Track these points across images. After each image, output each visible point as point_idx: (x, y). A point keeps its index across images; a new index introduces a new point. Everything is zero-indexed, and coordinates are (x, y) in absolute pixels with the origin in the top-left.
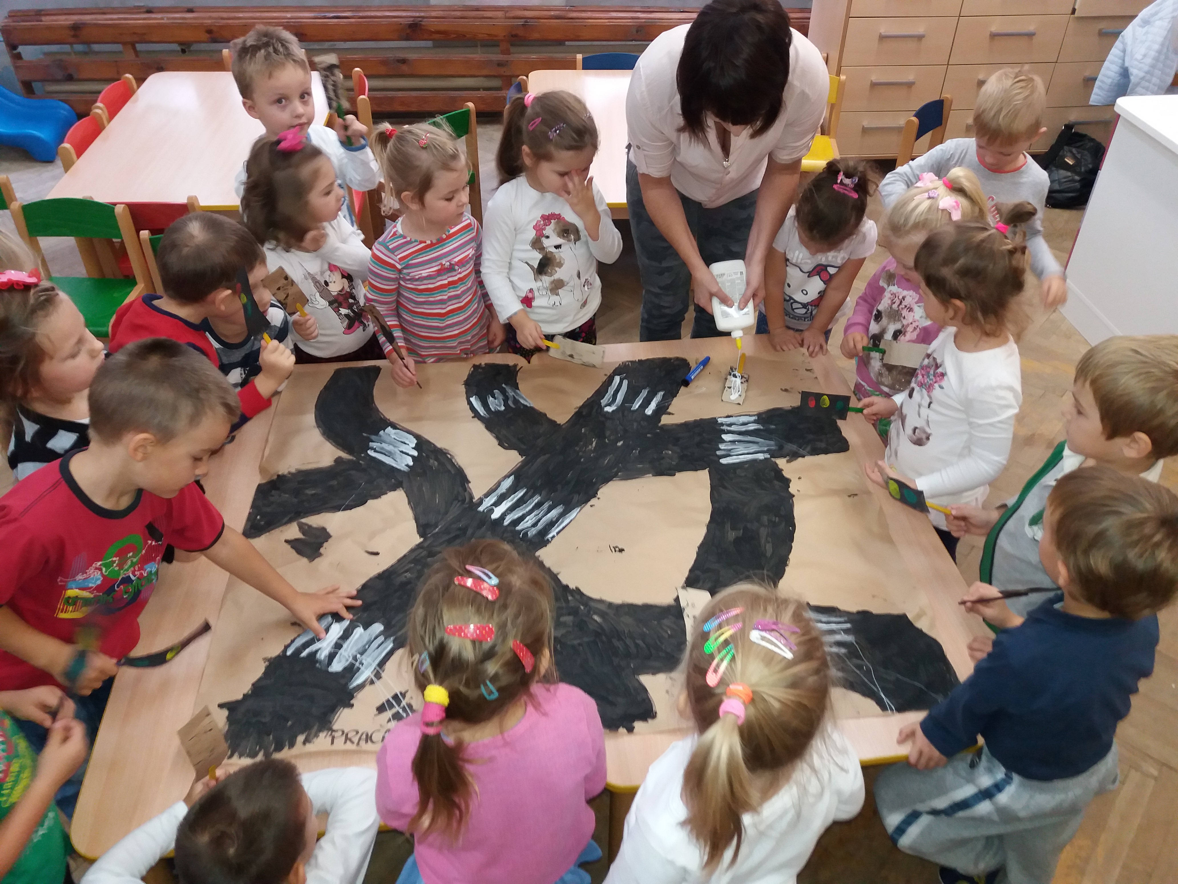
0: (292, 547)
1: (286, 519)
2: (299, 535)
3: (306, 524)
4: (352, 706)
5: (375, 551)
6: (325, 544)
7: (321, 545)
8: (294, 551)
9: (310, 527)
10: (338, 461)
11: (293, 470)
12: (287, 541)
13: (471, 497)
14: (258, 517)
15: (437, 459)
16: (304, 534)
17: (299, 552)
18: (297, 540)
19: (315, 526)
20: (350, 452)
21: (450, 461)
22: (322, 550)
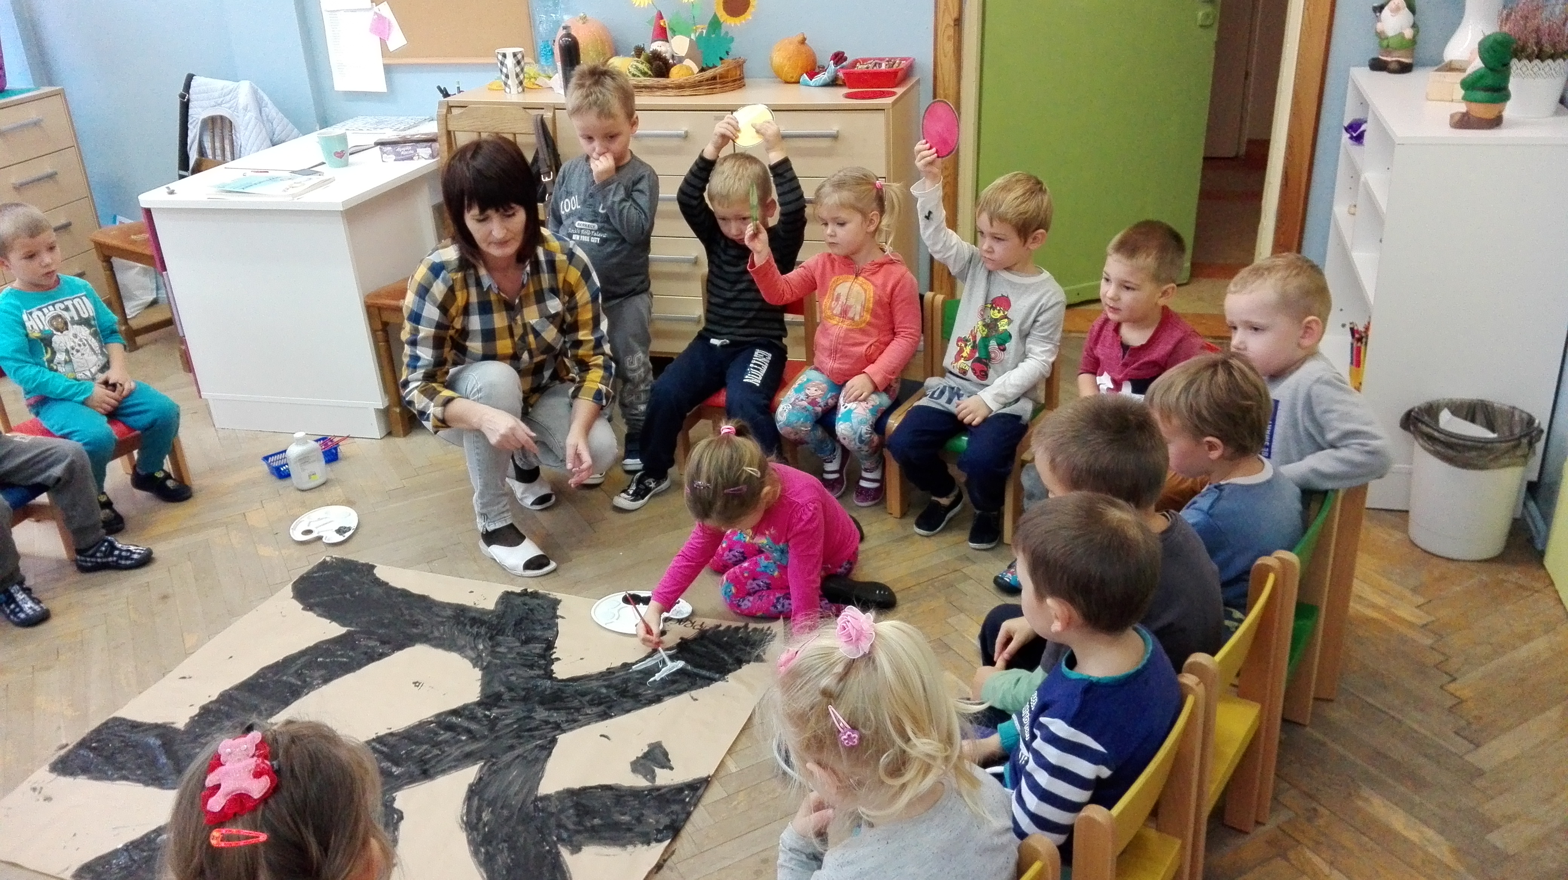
0: (669, 761)
1: (663, 791)
2: (658, 771)
3: (647, 780)
4: (682, 639)
5: (603, 738)
6: (640, 755)
7: (646, 756)
8: (669, 757)
9: (645, 777)
10: (576, 849)
11: (630, 848)
12: (672, 768)
13: (482, 767)
14: (687, 800)
15: (479, 819)
16: (653, 771)
17: (666, 754)
18: (663, 767)
19: (640, 776)
20: (558, 854)
21: (468, 812)
22: (646, 749)
